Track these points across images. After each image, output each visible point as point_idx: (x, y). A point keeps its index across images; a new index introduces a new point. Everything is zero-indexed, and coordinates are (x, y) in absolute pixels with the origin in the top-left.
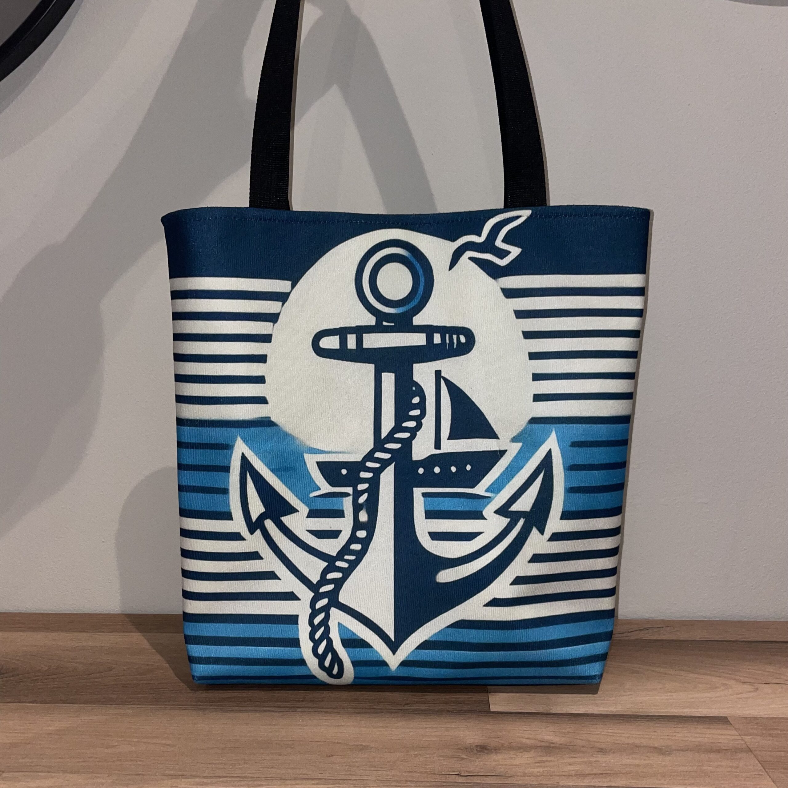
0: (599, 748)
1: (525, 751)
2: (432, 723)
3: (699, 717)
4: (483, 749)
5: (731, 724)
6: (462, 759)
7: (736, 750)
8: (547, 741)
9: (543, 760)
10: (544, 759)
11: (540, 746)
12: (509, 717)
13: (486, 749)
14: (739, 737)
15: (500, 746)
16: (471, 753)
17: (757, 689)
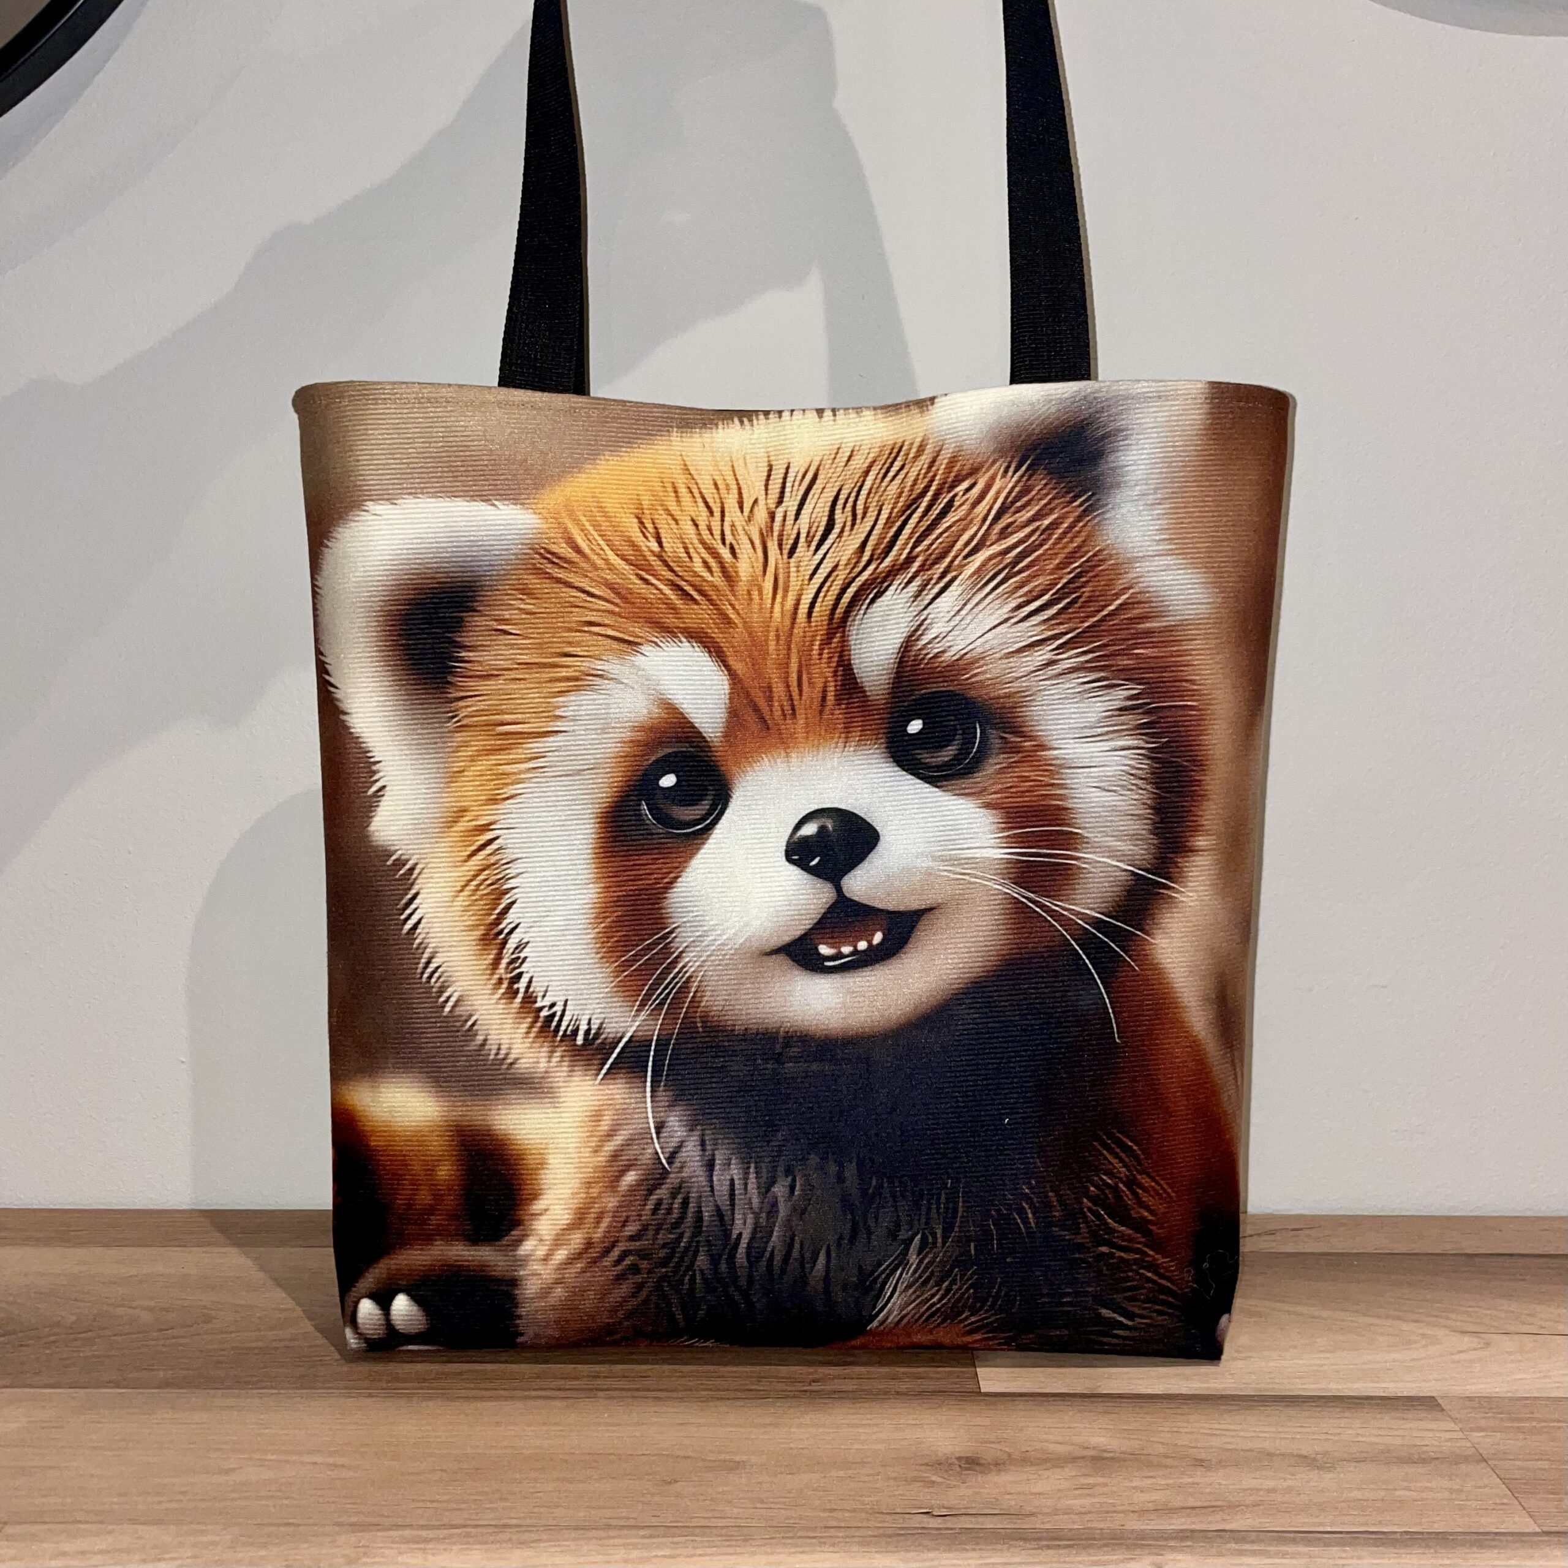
0: (1196, 1460)
1: (1054, 1466)
2: (869, 1416)
3: (1382, 1398)
4: (971, 1463)
5: (1443, 1410)
6: (933, 1482)
7: (1457, 1459)
8: (1094, 1448)
9: (1089, 1484)
10: (1091, 1480)
11: (1083, 1458)
12: (1017, 1403)
13: (978, 1464)
14: (1461, 1435)
15: (1005, 1457)
16: (951, 1472)
17: (1488, 1344)
